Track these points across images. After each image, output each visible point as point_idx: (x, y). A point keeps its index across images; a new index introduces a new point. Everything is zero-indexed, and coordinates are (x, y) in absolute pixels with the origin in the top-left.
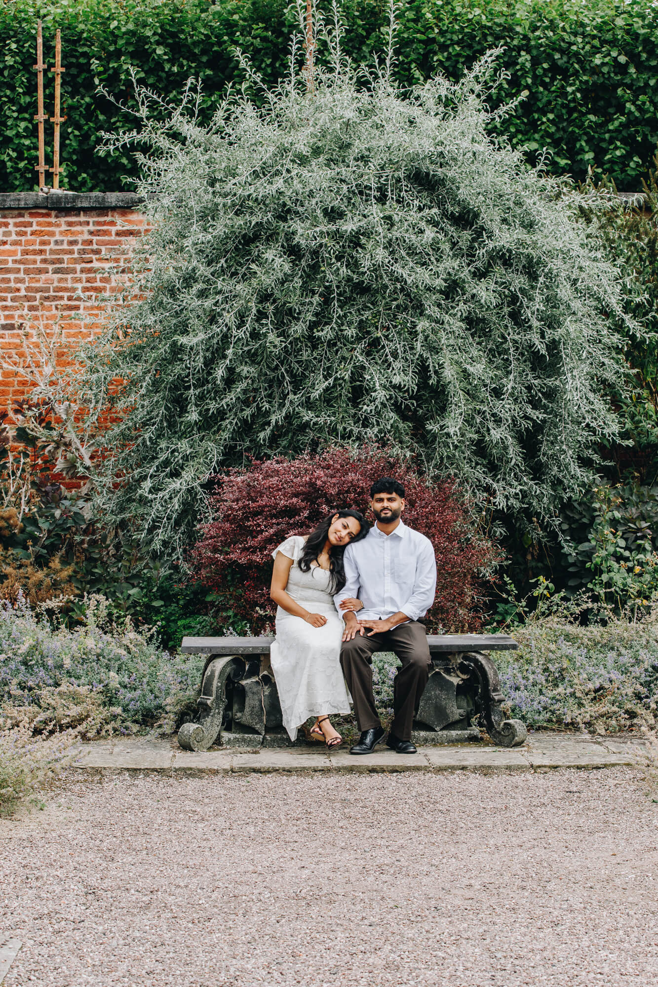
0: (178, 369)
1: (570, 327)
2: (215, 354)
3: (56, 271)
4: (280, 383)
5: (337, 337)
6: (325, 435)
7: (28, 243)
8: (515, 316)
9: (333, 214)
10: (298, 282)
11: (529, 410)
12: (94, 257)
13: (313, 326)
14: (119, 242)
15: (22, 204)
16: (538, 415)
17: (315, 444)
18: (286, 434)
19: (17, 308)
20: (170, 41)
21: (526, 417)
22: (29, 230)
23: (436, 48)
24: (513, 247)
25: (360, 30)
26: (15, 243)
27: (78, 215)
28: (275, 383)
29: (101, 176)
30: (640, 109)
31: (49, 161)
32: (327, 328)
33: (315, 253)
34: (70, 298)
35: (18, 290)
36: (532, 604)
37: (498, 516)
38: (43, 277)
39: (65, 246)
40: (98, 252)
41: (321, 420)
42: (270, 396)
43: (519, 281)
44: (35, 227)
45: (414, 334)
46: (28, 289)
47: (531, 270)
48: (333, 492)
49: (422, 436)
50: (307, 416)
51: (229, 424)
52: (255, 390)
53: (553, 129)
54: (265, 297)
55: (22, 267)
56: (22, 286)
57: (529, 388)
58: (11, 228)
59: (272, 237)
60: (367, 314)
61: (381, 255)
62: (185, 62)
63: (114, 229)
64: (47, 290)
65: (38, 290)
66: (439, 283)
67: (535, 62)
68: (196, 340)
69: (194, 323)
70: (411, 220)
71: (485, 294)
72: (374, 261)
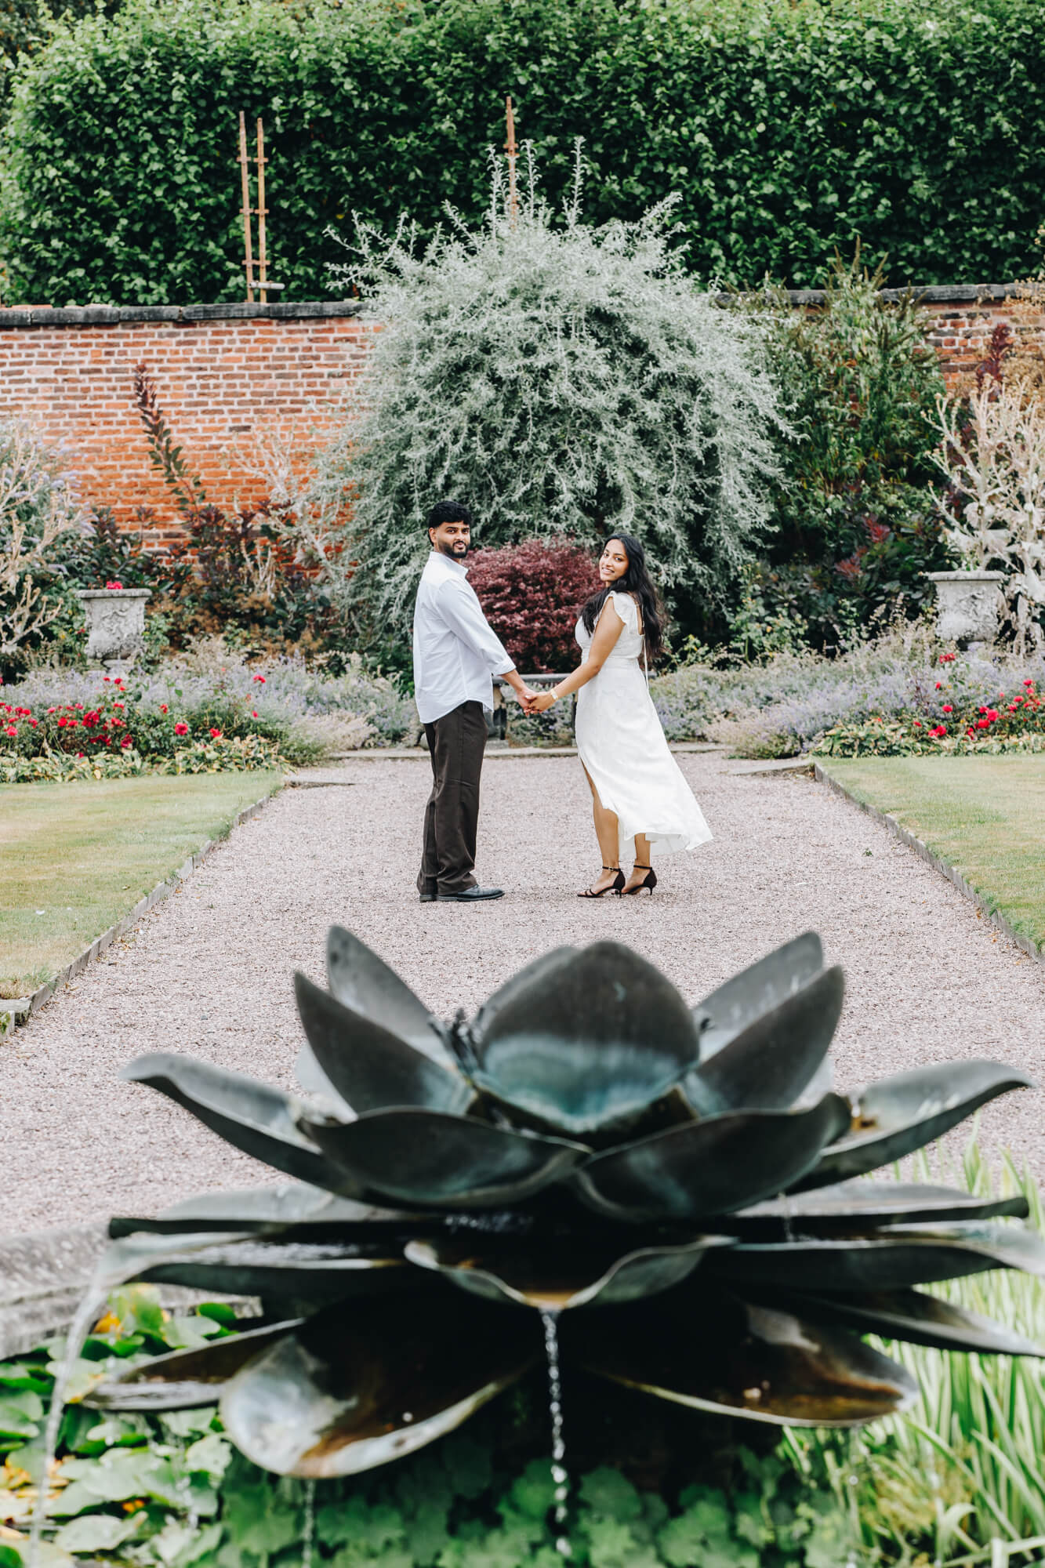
0: (403, 477)
1: (721, 438)
2: (436, 462)
3: (279, 376)
4: (488, 486)
5: (533, 450)
6: (525, 529)
7: (252, 350)
8: (679, 427)
9: (529, 350)
10: (500, 406)
11: (692, 505)
12: (314, 362)
13: (512, 442)
14: (337, 349)
15: (246, 314)
16: (700, 509)
17: (517, 537)
18: (493, 528)
19: (243, 411)
20: (358, 70)
21: (690, 510)
22: (252, 338)
23: (660, 74)
24: (675, 371)
25: (573, 56)
26: (240, 350)
27: (297, 323)
28: (484, 487)
29: (283, 226)
30: (889, 141)
31: (256, 257)
32: (525, 443)
33: (515, 382)
34: (292, 402)
35: (244, 394)
36: (683, 656)
38: (267, 382)
39: (287, 353)
40: (317, 358)
41: (521, 518)
42: (479, 498)
43: (681, 398)
44: (258, 335)
45: (593, 447)
46: (253, 394)
47: (693, 387)
48: (529, 573)
50: (510, 515)
52: (468, 493)
53: (791, 168)
54: (474, 419)
55: (247, 373)
56: (247, 391)
57: (693, 486)
58: (235, 336)
59: (478, 367)
60: (556, 431)
61: (566, 387)
62: (376, 96)
63: (331, 336)
64: (271, 394)
65: (262, 394)
66: (615, 405)
67: (771, 89)
68: (418, 453)
69: (417, 440)
70: (593, 357)
71: (652, 411)
72: (560, 388)
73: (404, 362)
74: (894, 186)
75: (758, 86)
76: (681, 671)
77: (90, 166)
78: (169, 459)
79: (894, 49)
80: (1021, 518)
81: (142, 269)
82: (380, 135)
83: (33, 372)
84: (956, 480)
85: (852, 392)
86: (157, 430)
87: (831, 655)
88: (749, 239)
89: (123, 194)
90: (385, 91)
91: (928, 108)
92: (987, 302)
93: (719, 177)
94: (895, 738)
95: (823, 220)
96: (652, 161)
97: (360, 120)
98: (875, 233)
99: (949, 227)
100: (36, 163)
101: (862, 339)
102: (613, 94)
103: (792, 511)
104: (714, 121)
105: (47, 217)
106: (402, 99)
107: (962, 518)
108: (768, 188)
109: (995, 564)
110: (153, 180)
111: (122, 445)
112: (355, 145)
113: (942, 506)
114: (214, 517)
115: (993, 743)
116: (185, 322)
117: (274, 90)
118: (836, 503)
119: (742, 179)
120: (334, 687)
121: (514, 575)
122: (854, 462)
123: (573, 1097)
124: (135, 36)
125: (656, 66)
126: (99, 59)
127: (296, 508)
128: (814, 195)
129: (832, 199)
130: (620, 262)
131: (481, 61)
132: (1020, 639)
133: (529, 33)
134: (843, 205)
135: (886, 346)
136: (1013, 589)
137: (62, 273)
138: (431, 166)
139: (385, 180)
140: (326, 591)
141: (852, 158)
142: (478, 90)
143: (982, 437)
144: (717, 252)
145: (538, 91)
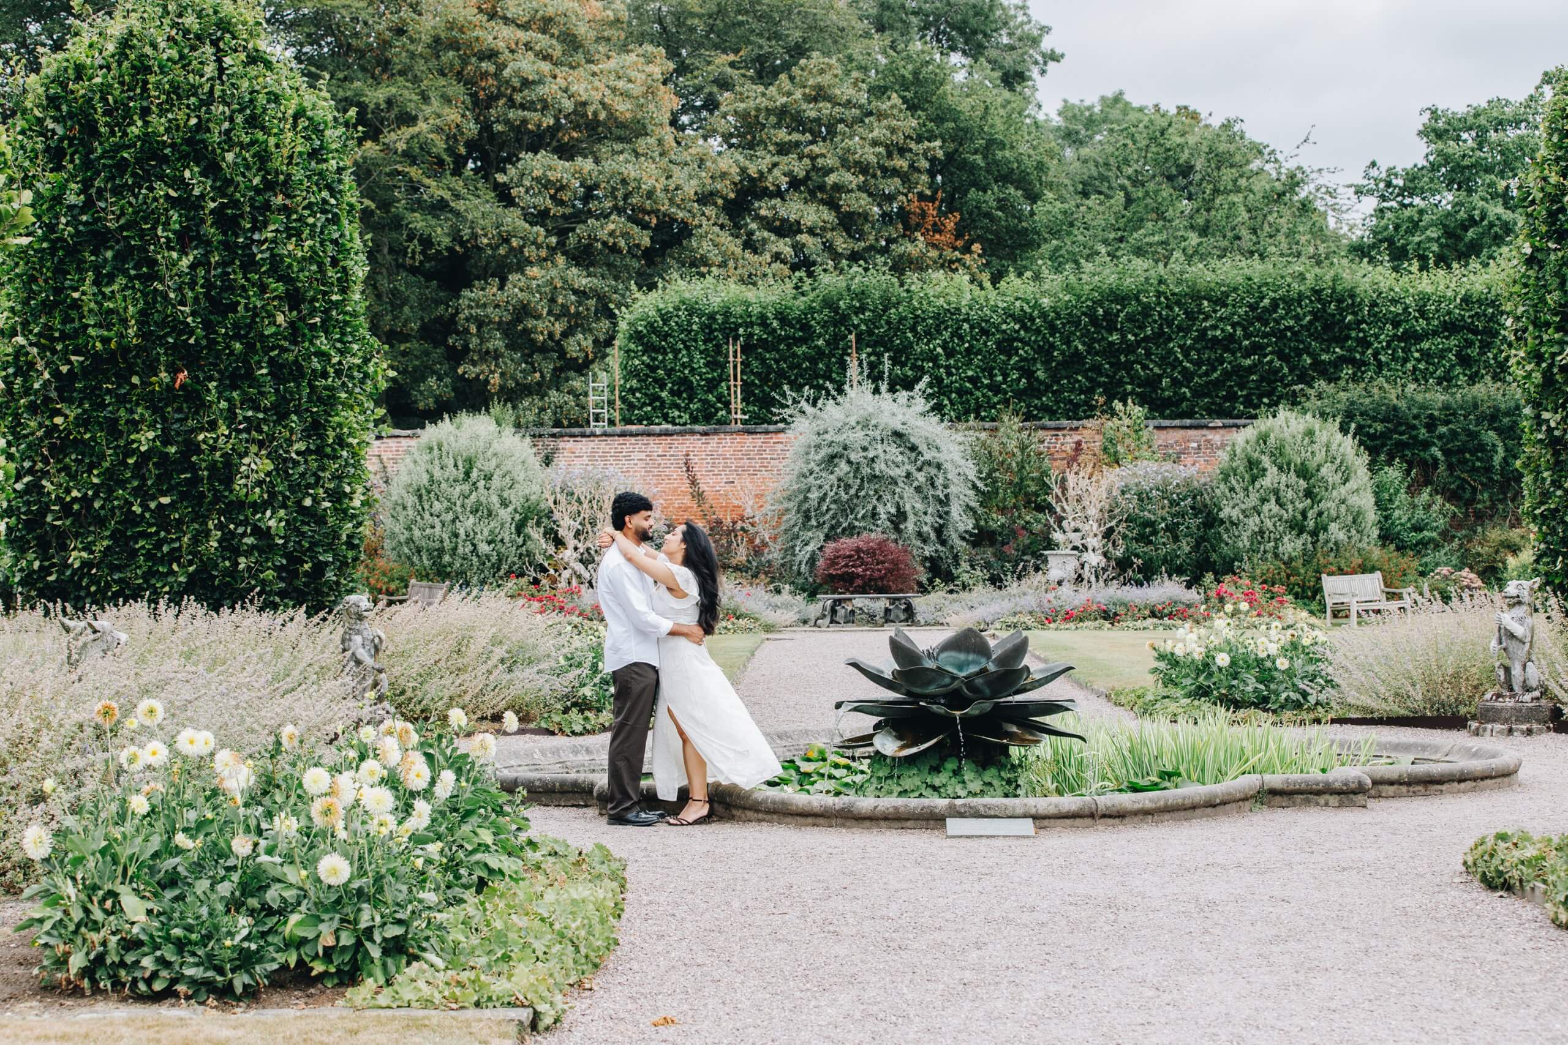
0: (807, 505)
1: (952, 490)
2: (823, 499)
3: (748, 459)
4: (846, 511)
5: (866, 495)
6: (863, 530)
7: (737, 448)
8: (932, 484)
9: (865, 449)
10: (852, 474)
11: (938, 520)
12: (764, 453)
13: (858, 491)
14: (775, 447)
15: (733, 431)
16: (942, 521)
18: (848, 530)
19: (731, 475)
20: (780, 317)
21: (937, 522)
22: (736, 441)
23: (920, 320)
24: (931, 459)
25: (880, 311)
26: (731, 448)
27: (756, 435)
28: (844, 511)
30: (1026, 352)
31: (736, 403)
32: (863, 491)
33: (859, 463)
34: (754, 471)
35: (732, 467)
36: (934, 587)
37: (926, 558)
38: (742, 461)
39: (751, 448)
40: (765, 450)
41: (861, 525)
42: (842, 516)
43: (934, 471)
44: (738, 440)
45: (895, 493)
46: (736, 467)
47: (939, 466)
49: (897, 529)
50: (857, 524)
51: (827, 526)
52: (837, 514)
53: (981, 364)
54: (839, 480)
55: (733, 457)
56: (733, 465)
57: (938, 512)
58: (728, 440)
59: (841, 456)
60: (878, 486)
61: (883, 466)
62: (788, 329)
63: (771, 441)
64: (744, 467)
65: (740, 467)
66: (904, 474)
67: (972, 328)
68: (814, 495)
69: (814, 489)
70: (893, 451)
71: (921, 477)
72: (880, 467)
73: (807, 454)
74: (1029, 374)
75: (966, 326)
76: (932, 594)
77: (654, 359)
78: (699, 496)
79: (1029, 310)
80: (1087, 527)
81: (678, 407)
82: (789, 346)
83: (636, 456)
84: (1058, 509)
85: (1009, 469)
86: (694, 482)
87: (1000, 588)
88: (960, 396)
89: (669, 372)
90: (792, 326)
91: (1044, 337)
92: (1071, 429)
93: (948, 367)
94: (1029, 623)
95: (995, 388)
96: (916, 360)
97: (781, 339)
98: (1019, 395)
99: (1054, 392)
100: (629, 358)
101: (1012, 445)
102: (898, 329)
103: (982, 523)
104: (945, 341)
105: (634, 383)
106: (801, 329)
107: (1061, 527)
108: (970, 373)
109: (1075, 548)
110: (683, 365)
111: (675, 490)
112: (778, 351)
113: (1052, 521)
114: (719, 522)
115: (1072, 625)
116: (705, 434)
117: (740, 325)
118: (1002, 520)
119: (957, 369)
120: (777, 599)
121: (858, 550)
122: (1011, 502)
123: (960, 668)
124: (676, 299)
125: (918, 316)
126: (659, 310)
127: (756, 519)
128: (992, 376)
129: (1000, 378)
130: (905, 409)
131: (837, 313)
132: (1085, 582)
133: (859, 301)
134: (1005, 381)
135: (1023, 448)
136: (1083, 559)
137: (640, 409)
138: (813, 361)
139: (792, 367)
140: (770, 557)
141: (1009, 359)
142: (835, 326)
143: (1070, 490)
144: (946, 402)
145: (863, 327)
